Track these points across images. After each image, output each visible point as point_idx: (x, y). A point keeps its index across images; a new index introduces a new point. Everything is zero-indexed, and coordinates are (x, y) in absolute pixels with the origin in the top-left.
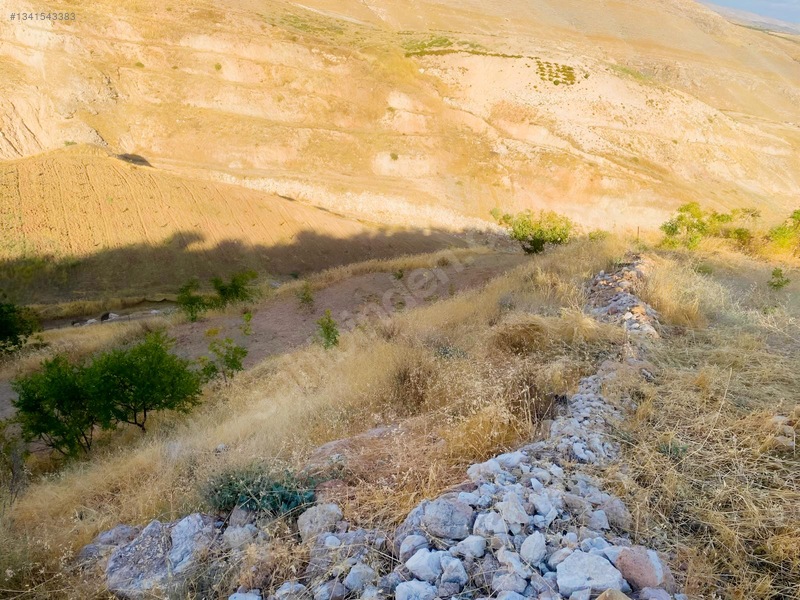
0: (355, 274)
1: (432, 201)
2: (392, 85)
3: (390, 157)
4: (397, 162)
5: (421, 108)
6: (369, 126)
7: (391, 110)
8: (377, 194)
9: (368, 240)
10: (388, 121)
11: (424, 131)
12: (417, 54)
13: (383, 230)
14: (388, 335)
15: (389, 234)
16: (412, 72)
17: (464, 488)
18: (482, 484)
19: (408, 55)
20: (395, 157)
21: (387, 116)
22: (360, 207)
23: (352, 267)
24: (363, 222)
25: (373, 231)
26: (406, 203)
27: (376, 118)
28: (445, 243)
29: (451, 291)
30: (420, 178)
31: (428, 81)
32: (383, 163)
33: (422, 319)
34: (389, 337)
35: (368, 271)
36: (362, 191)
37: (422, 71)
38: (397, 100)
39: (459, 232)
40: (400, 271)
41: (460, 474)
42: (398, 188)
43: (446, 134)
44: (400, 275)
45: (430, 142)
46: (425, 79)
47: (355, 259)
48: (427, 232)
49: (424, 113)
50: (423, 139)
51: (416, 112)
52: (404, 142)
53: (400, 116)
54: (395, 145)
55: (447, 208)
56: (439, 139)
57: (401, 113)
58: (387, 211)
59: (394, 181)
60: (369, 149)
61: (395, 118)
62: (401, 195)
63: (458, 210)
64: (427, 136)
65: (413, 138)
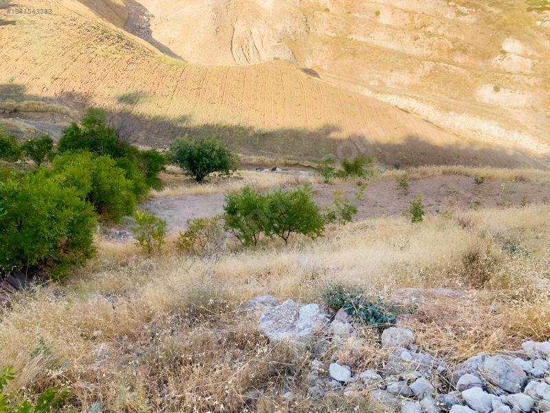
0: (444, 173)
1: (521, 128)
2: (509, 33)
3: (493, 89)
4: (498, 93)
5: (530, 53)
6: (481, 63)
7: (504, 52)
8: (475, 116)
9: (459, 151)
10: (499, 62)
11: (529, 71)
12: (538, 9)
13: (472, 144)
14: (464, 224)
15: (477, 148)
16: (530, 24)
17: (518, 356)
18: (537, 358)
19: (529, 10)
20: (497, 89)
21: (499, 57)
22: (457, 124)
23: (443, 168)
24: (458, 136)
25: (464, 145)
26: (497, 127)
27: (489, 58)
28: (524, 163)
29: (524, 203)
30: (515, 108)
31: (542, 31)
32: (486, 93)
33: (495, 219)
34: (465, 226)
35: (455, 173)
36: (463, 112)
37: (539, 23)
38: (511, 45)
39: (540, 157)
40: (482, 178)
42: (493, 114)
44: (479, 182)
45: (532, 81)
46: (538, 29)
47: (445, 163)
48: (510, 153)
49: (532, 57)
50: (526, 78)
51: (525, 56)
52: (508, 78)
53: (510, 58)
54: (500, 81)
55: (533, 135)
56: (540, 79)
57: (512, 55)
58: (480, 131)
59: (491, 108)
60: (477, 81)
61: (505, 59)
62: (495, 119)
63: (543, 139)
64: (531, 76)
65: (517, 76)
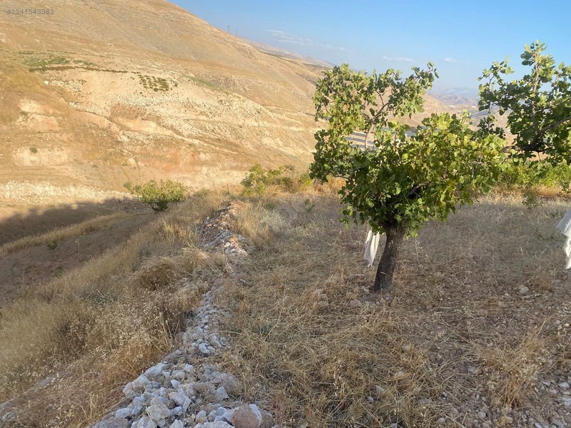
0: (10, 251)
1: (75, 183)
2: (21, 94)
3: (29, 151)
4: (37, 154)
5: (51, 111)
6: (5, 127)
7: (24, 113)
8: (23, 182)
9: (21, 221)
10: (23, 123)
11: (58, 129)
12: (40, 69)
13: (34, 211)
14: (48, 298)
15: (40, 212)
16: (38, 84)
17: (121, 406)
18: (134, 397)
19: (31, 70)
20: (34, 151)
21: (21, 119)
22: (8, 194)
23: (8, 246)
24: (13, 206)
25: (25, 212)
26: (51, 187)
27: (10, 120)
28: (91, 212)
29: (102, 250)
30: (60, 165)
31: (53, 90)
32: (25, 156)
33: (78, 278)
34: (49, 299)
35: (22, 247)
36: (7, 181)
37: (47, 82)
38: (28, 106)
39: (102, 202)
40: (54, 242)
41: (118, 395)
42: (41, 175)
43: (77, 130)
44: (53, 246)
45: (65, 137)
46: (48, 88)
47: (10, 239)
48: (75, 207)
49: (53, 115)
50: (57, 135)
51: (47, 114)
52: (41, 138)
53: (33, 118)
54: (34, 141)
55: (88, 186)
56: (71, 134)
57: (34, 115)
58: (35, 195)
59: (36, 169)
60: (8, 146)
61: (29, 120)
62: (46, 180)
63: (98, 187)
64: (61, 133)
65: (48, 134)
